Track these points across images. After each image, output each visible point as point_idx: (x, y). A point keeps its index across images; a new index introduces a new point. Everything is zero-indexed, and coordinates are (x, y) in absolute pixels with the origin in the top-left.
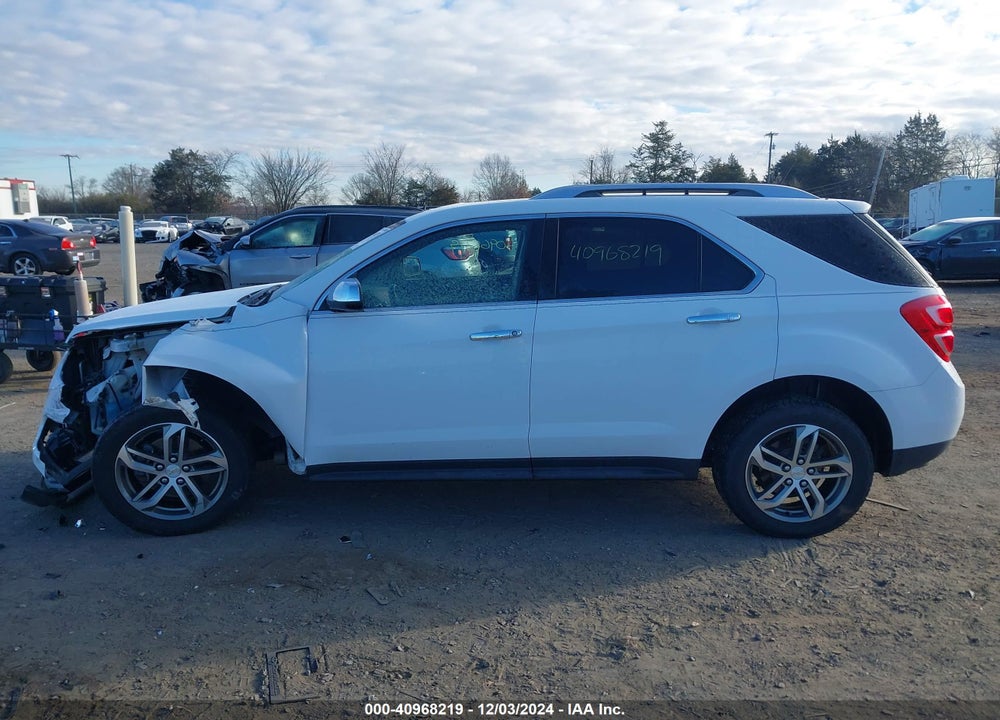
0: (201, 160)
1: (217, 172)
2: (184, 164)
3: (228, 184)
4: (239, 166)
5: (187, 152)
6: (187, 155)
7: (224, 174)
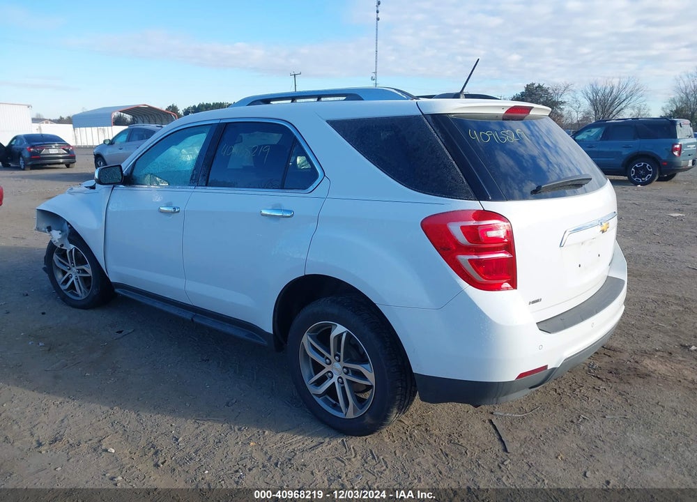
0: (546, 91)
1: (556, 98)
2: (533, 94)
3: (562, 107)
4: (572, 93)
5: (536, 85)
6: (536, 88)
7: (559, 100)
